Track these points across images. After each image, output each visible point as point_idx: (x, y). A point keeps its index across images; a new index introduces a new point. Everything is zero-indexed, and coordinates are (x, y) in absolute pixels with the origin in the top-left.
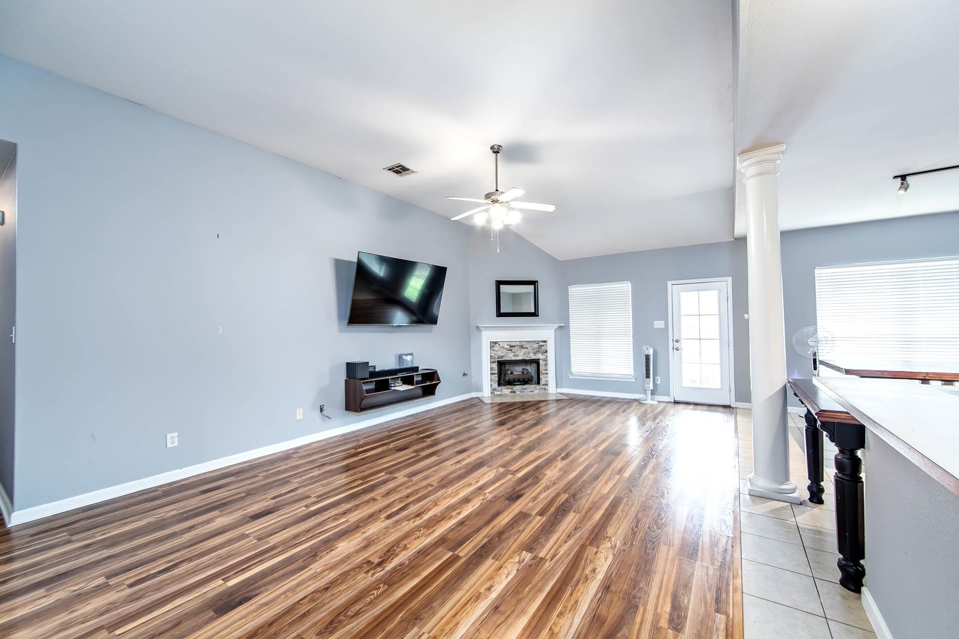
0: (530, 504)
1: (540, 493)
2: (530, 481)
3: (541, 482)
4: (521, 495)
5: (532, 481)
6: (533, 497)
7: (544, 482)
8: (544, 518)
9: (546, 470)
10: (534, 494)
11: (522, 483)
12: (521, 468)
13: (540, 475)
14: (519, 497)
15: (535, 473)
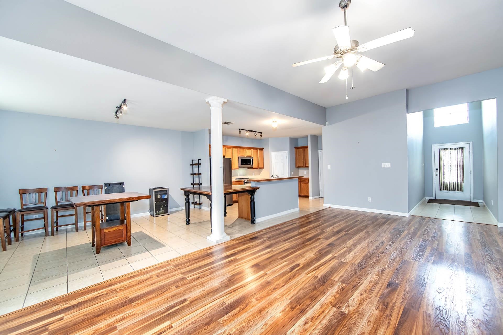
0: (324, 242)
1: (319, 245)
2: (324, 251)
3: (317, 250)
4: (328, 245)
5: (322, 251)
6: (323, 244)
7: (316, 250)
8: (318, 237)
9: (312, 258)
10: (322, 245)
11: (328, 251)
12: (330, 260)
13: (317, 254)
14: (329, 245)
15: (320, 255)
